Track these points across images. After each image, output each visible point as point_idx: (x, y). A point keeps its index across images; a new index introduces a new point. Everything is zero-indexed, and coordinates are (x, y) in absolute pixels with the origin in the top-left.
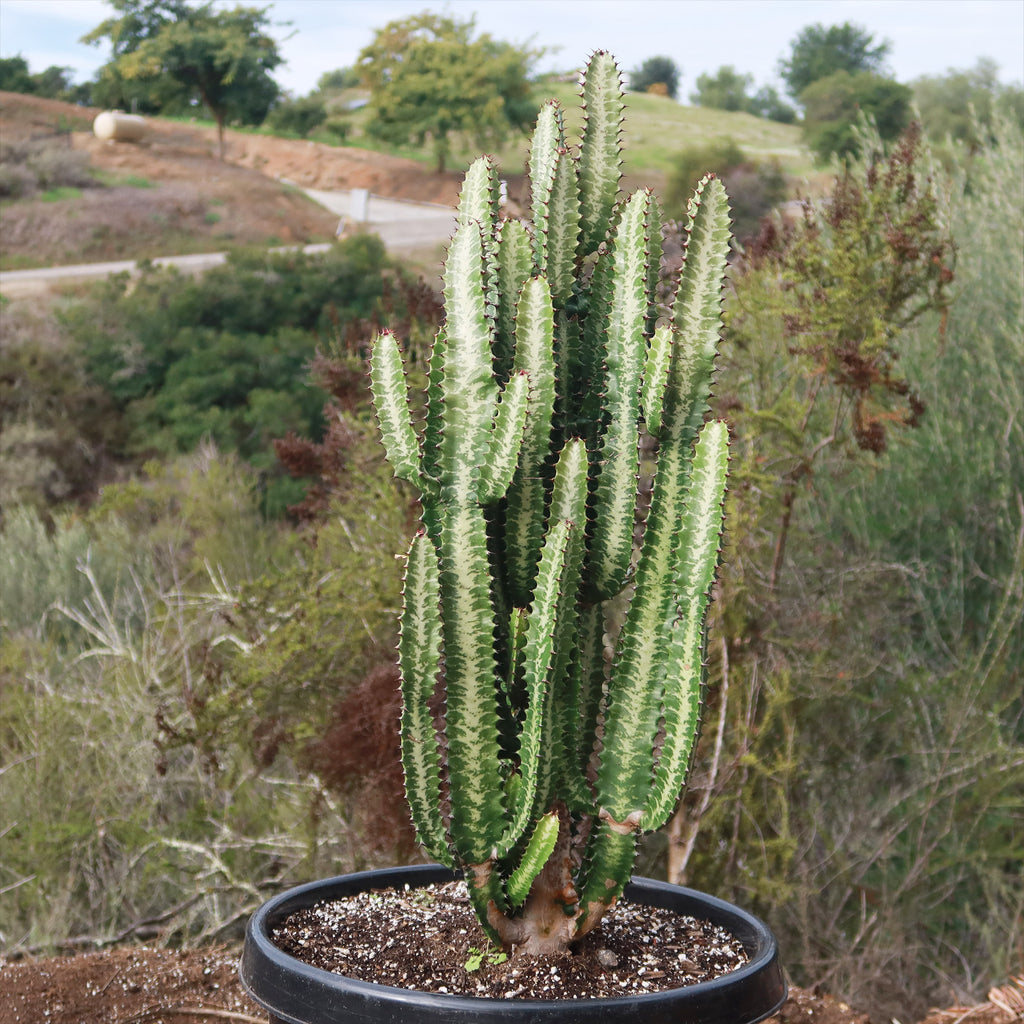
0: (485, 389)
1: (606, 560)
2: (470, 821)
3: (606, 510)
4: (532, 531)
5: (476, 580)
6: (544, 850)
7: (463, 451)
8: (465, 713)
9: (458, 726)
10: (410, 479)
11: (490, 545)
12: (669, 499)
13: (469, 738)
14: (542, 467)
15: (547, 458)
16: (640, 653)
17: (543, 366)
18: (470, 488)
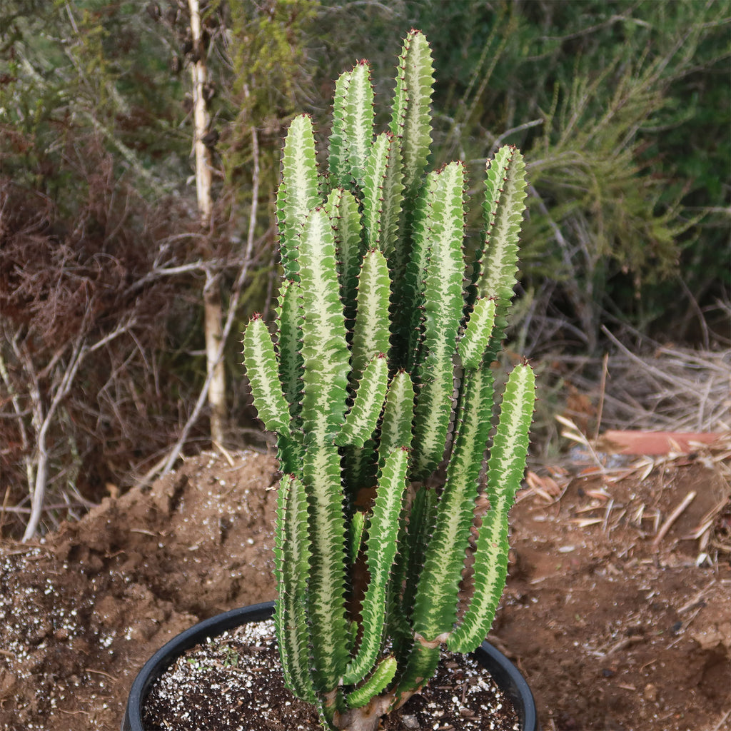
1: (423, 458)
2: (325, 666)
3: (424, 421)
5: (331, 499)
6: (383, 680)
7: (320, 404)
8: (321, 594)
9: (317, 603)
11: (343, 474)
12: (474, 410)
13: (324, 610)
16: (449, 524)
17: (379, 322)
18: (326, 432)
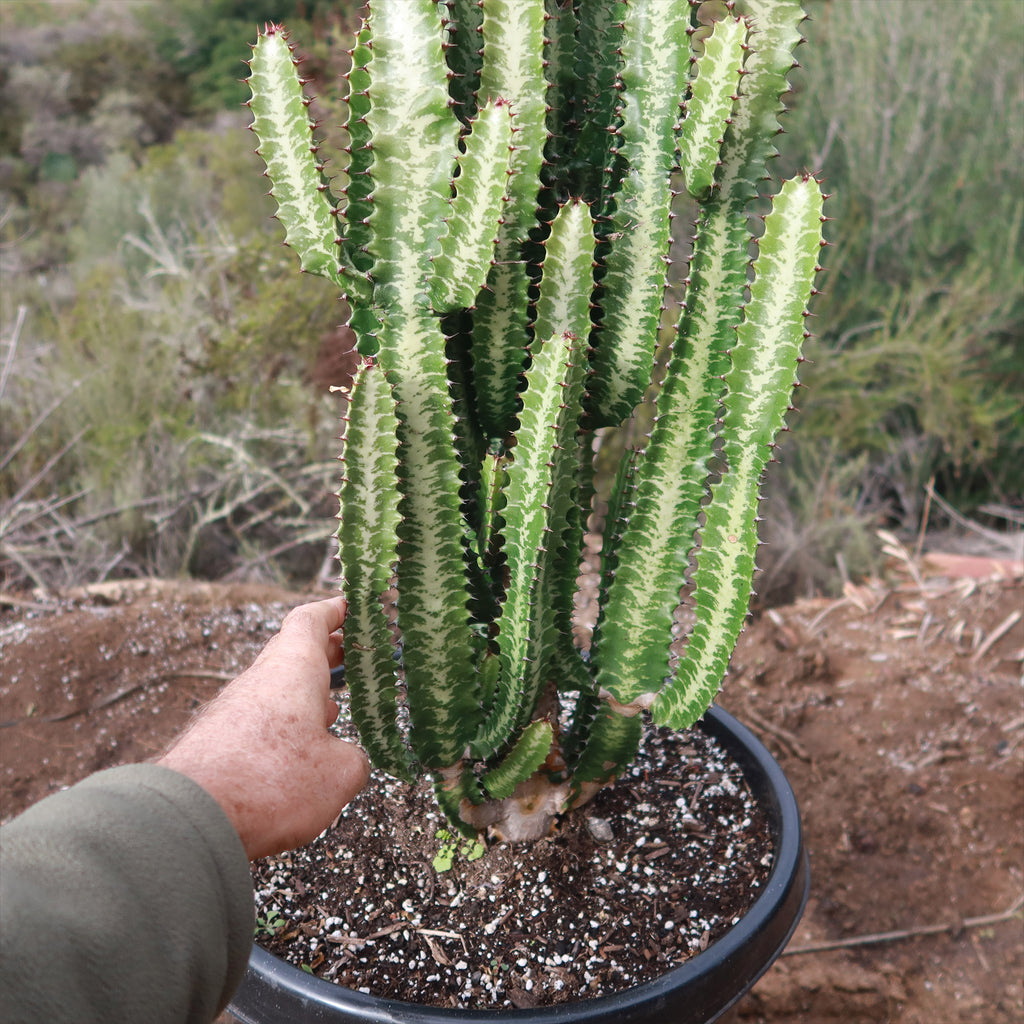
0: (437, 125)
1: (615, 377)
2: (435, 723)
3: (617, 306)
4: (511, 338)
5: (433, 422)
6: (531, 759)
7: (406, 228)
8: (423, 596)
9: (416, 613)
10: (326, 273)
11: (451, 372)
12: (709, 291)
13: (431, 626)
14: (525, 245)
15: (532, 232)
16: (659, 502)
17: (527, 86)
18: (418, 286)
